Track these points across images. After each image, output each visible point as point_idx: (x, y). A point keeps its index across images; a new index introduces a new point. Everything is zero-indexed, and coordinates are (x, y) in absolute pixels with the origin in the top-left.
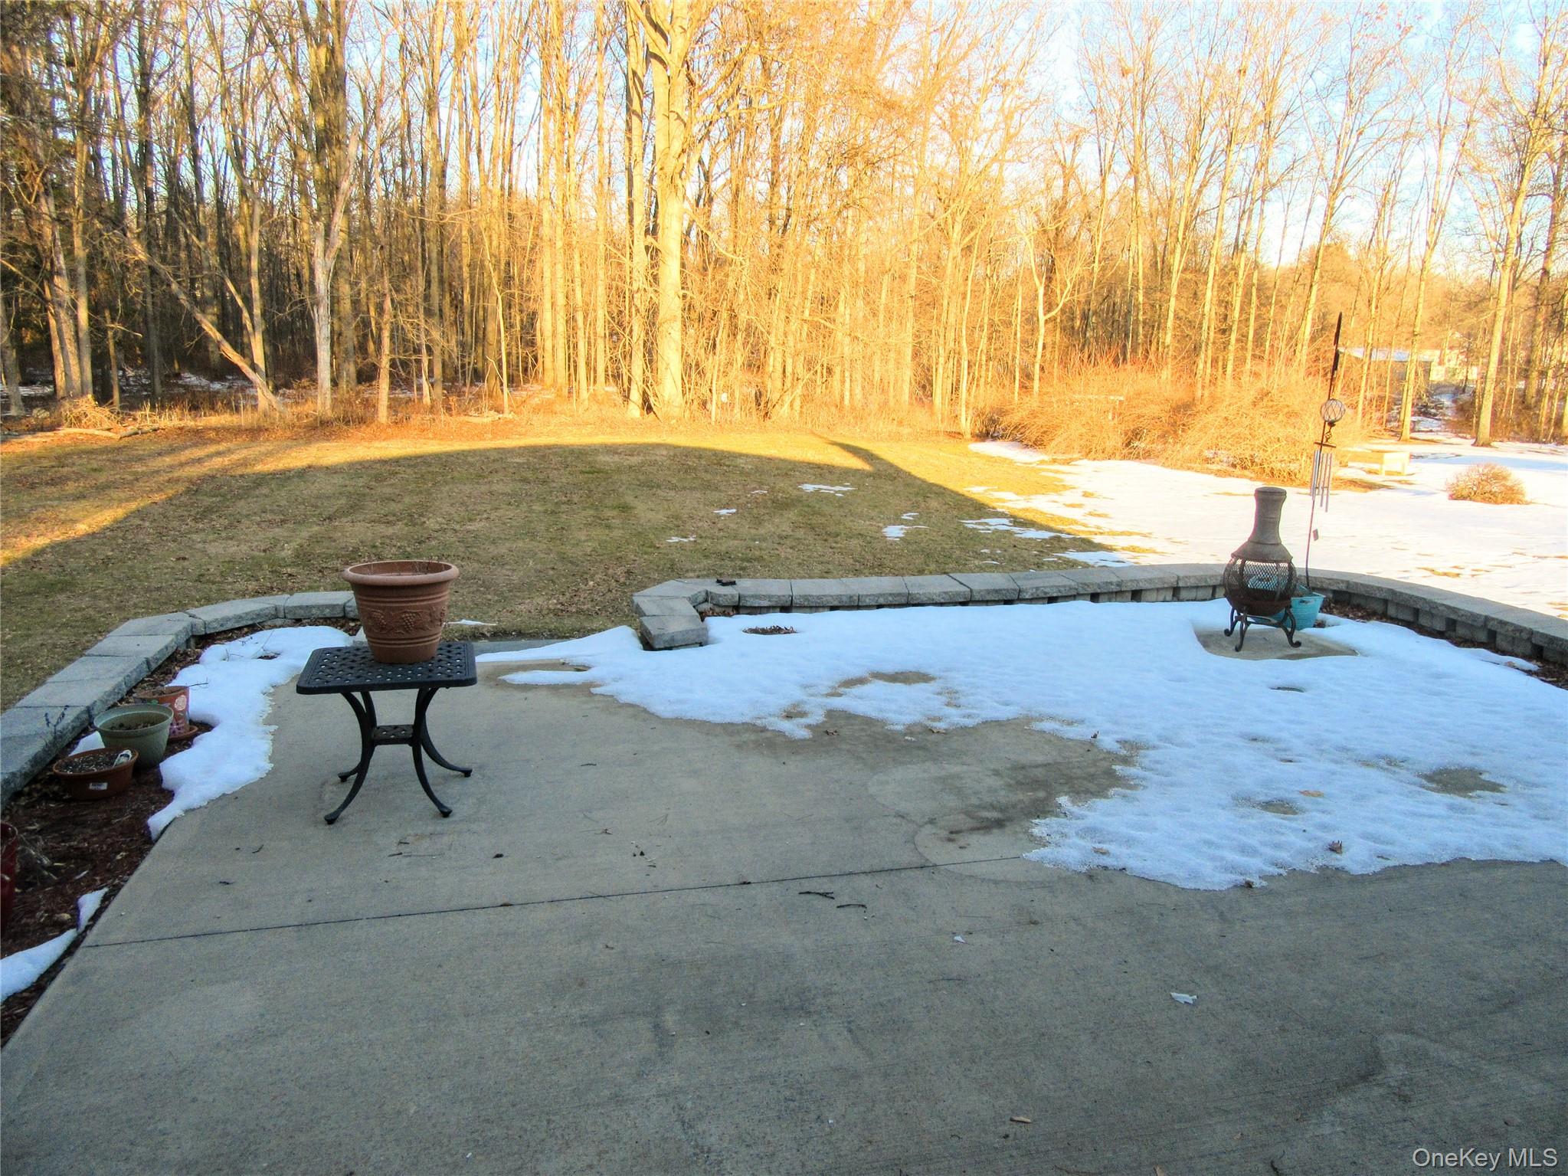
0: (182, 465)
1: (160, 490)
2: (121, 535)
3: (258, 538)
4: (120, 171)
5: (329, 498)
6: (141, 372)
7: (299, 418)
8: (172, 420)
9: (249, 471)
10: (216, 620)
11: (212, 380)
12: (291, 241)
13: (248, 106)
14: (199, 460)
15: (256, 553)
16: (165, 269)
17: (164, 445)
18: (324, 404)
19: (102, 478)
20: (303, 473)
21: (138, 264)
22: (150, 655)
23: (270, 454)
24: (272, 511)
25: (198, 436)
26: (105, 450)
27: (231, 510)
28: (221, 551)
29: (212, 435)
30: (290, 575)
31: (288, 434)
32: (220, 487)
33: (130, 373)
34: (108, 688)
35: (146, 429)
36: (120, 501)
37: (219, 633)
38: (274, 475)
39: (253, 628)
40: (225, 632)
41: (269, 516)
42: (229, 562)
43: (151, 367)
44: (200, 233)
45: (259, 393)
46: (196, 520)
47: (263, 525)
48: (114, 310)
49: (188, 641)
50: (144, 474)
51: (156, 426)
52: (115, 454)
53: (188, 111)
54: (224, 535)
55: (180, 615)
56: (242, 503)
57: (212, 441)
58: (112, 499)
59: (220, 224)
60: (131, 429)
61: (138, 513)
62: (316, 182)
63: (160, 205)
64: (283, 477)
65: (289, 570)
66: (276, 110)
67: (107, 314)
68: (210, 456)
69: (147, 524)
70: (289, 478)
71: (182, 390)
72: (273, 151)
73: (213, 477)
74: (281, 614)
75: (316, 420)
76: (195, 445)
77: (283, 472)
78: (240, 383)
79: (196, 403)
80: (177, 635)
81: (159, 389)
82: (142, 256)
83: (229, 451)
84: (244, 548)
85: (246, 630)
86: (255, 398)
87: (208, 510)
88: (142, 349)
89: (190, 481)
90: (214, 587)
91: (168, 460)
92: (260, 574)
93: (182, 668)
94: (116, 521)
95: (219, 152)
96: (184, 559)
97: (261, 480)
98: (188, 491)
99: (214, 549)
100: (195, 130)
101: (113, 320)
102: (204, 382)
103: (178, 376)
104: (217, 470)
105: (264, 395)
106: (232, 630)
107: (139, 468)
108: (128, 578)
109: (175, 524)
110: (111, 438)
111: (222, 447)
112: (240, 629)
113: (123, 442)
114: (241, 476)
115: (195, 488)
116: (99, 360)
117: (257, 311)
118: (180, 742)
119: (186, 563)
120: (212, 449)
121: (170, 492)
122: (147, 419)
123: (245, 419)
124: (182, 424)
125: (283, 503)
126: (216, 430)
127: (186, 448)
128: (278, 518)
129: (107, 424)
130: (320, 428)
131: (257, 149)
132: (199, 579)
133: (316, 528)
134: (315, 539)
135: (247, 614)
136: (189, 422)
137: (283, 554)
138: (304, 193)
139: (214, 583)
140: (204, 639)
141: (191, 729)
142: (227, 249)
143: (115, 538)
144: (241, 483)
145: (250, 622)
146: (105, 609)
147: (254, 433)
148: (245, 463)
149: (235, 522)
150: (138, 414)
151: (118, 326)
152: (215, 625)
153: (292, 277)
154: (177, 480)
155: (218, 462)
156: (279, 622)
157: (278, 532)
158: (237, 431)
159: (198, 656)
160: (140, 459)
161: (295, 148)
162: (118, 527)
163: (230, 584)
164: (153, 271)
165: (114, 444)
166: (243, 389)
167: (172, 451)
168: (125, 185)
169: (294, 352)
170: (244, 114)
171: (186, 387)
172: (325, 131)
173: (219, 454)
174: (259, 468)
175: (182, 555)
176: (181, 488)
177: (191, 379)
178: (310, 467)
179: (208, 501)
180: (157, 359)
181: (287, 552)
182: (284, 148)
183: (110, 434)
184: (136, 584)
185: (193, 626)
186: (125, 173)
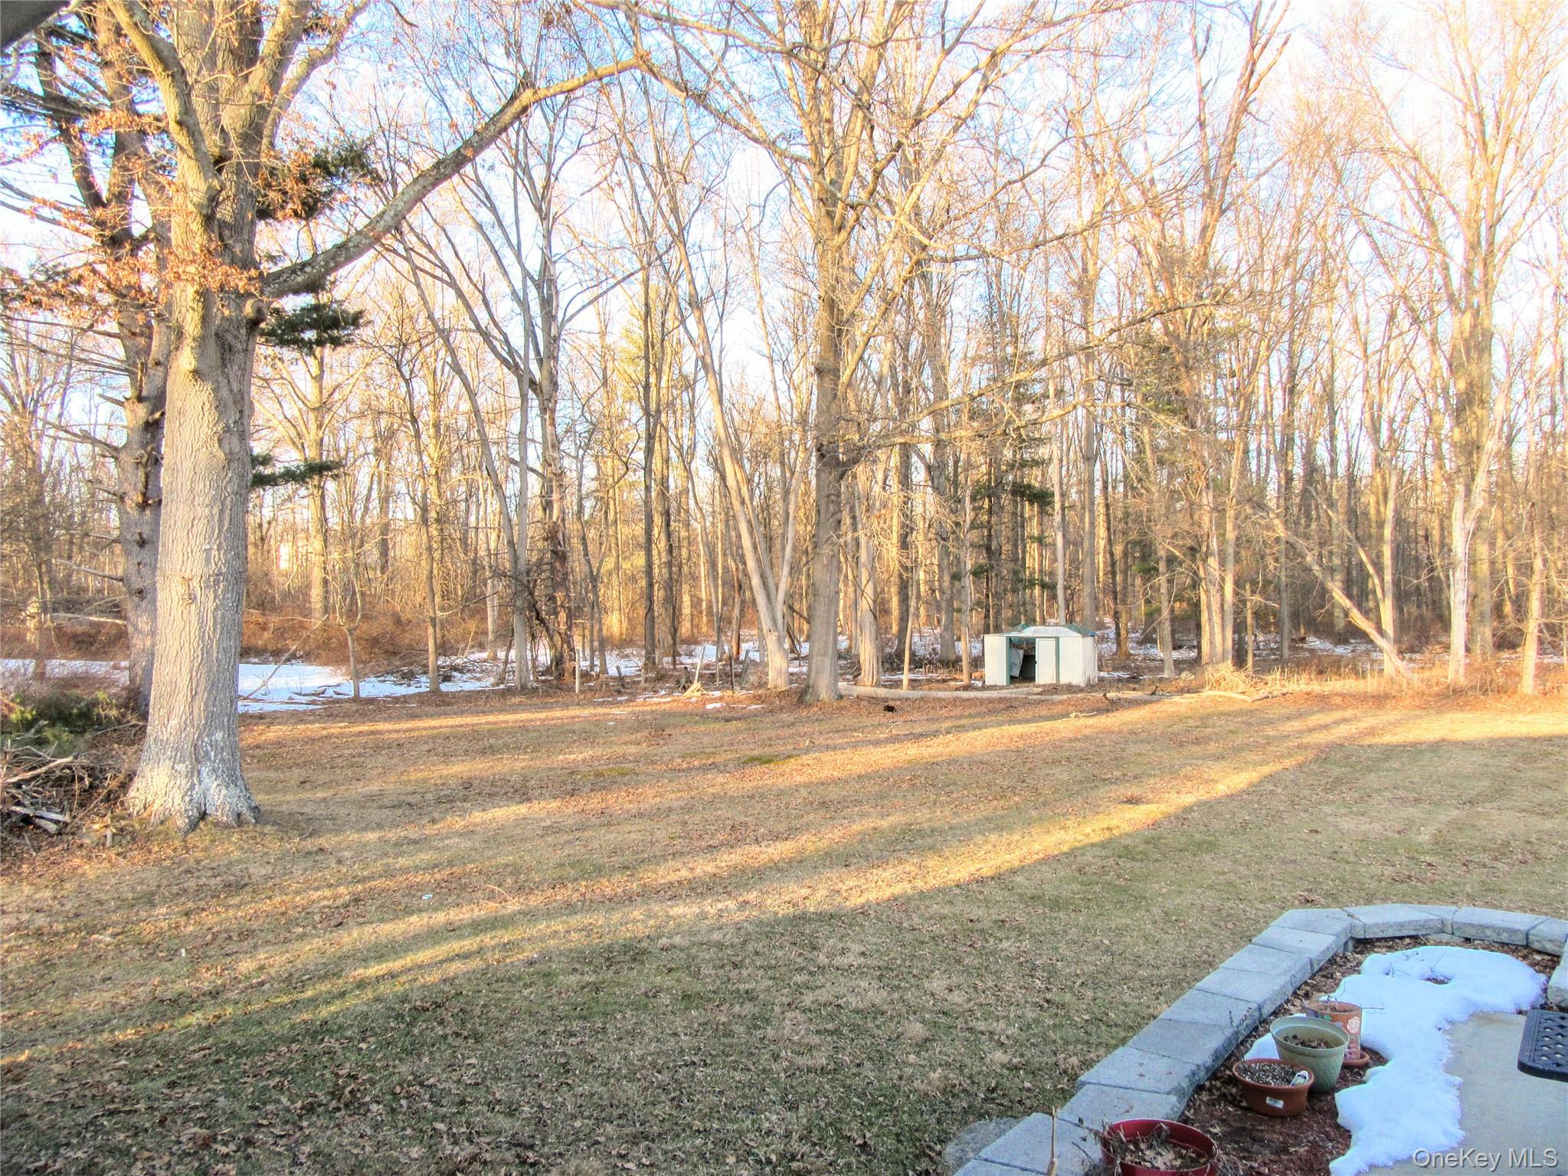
0: (1310, 730)
1: (1290, 755)
2: (1256, 799)
3: (1391, 817)
4: (1264, 458)
5: (1468, 777)
6: (1271, 637)
7: (1430, 687)
8: (1302, 684)
9: (1377, 740)
10: (1376, 925)
11: (1336, 644)
12: (1421, 504)
13: (1384, 383)
14: (1326, 727)
15: (1390, 834)
16: (1301, 543)
17: (1292, 709)
18: (1457, 672)
19: (1239, 740)
20: (1436, 747)
21: (1277, 540)
22: (1313, 956)
23: (1396, 723)
24: (1405, 788)
25: (1324, 701)
26: (1240, 713)
27: (1360, 783)
28: (1353, 827)
29: (1338, 700)
30: (1429, 864)
31: (1417, 702)
32: (1347, 757)
33: (1261, 638)
34: (1277, 988)
35: (1276, 693)
36: (1255, 764)
37: (1379, 940)
38: (1403, 746)
39: (1416, 940)
40: (1385, 939)
41: (1401, 793)
42: (1362, 841)
43: (1280, 632)
44: (1332, 504)
45: (1386, 658)
46: (1324, 790)
47: (1397, 802)
48: (1254, 583)
49: (1346, 943)
50: (1275, 738)
51: (1285, 690)
52: (1250, 718)
53: (1328, 397)
54: (1355, 809)
55: (1335, 911)
56: (1372, 776)
57: (1338, 707)
58: (1247, 762)
59: (1349, 494)
60: (1262, 693)
61: (1270, 778)
62: (1454, 445)
63: (1297, 485)
64: (1414, 750)
65: (1428, 859)
66: (1412, 381)
67: (1248, 587)
68: (1337, 723)
69: (1280, 790)
70: (1421, 752)
71: (1307, 654)
72: (1406, 420)
73: (1341, 745)
74: (1449, 929)
75: (1448, 687)
76: (1322, 710)
77: (1414, 745)
78: (1363, 647)
79: (1324, 667)
80: (1337, 936)
81: (1286, 653)
82: (1281, 531)
83: (1356, 718)
84: (1377, 826)
85: (1408, 940)
86: (1381, 662)
87: (1338, 781)
88: (1275, 617)
89: (1318, 747)
90: (1348, 868)
91: (1296, 725)
92: (1396, 859)
93: (1344, 974)
94: (1251, 785)
95: (1353, 427)
96: (1317, 832)
97: (1390, 752)
98: (1317, 758)
99: (1347, 824)
100: (1333, 413)
101: (1253, 592)
102: (1328, 645)
103: (1303, 640)
104: (1345, 738)
105: (1391, 661)
106: (1392, 939)
107: (1270, 732)
108: (1265, 846)
109: (1306, 792)
110: (1244, 701)
111: (1349, 713)
112: (1401, 938)
113: (1255, 706)
114: (1370, 746)
115: (1325, 755)
116: (1239, 628)
117: (1388, 577)
118: (1353, 1072)
119: (1319, 837)
120: (1338, 715)
121: (1300, 758)
122: (1277, 682)
123: (1370, 684)
124: (1309, 688)
125: (1417, 779)
126: (1343, 696)
127: (1313, 713)
128: (1412, 796)
129: (1242, 688)
130: (1452, 697)
131: (1392, 421)
132: (1333, 856)
133: (1456, 813)
134: (1457, 826)
135: (1410, 923)
136: (1316, 687)
137: (1420, 839)
138: (1438, 456)
139: (1348, 863)
140: (1364, 944)
141: (1362, 1057)
142: (1355, 517)
143: (1251, 802)
144: (1370, 753)
145: (1412, 933)
146: (1246, 876)
147: (1380, 700)
148: (1372, 732)
149: (1366, 797)
150: (1269, 678)
151: (1257, 598)
152: (1376, 930)
153: (1421, 539)
154: (1306, 747)
155: (1343, 730)
156: (1445, 937)
157: (1411, 811)
158: (1363, 698)
159: (1359, 964)
160: (1271, 722)
161: (1431, 414)
162: (1253, 791)
163: (1364, 865)
164: (1291, 546)
165: (1248, 706)
166: (1367, 652)
167: (1300, 716)
168: (1267, 470)
169: (1421, 615)
170: (1380, 391)
171: (1312, 651)
172: (1467, 394)
173: (1345, 720)
174: (1388, 739)
175: (1315, 827)
176: (1310, 755)
177: (1314, 642)
178: (1443, 740)
179: (1337, 771)
180: (1287, 625)
181: (1425, 837)
182: (1418, 413)
183: (1244, 697)
184: (1273, 853)
185: (1352, 927)
186: (1268, 460)
